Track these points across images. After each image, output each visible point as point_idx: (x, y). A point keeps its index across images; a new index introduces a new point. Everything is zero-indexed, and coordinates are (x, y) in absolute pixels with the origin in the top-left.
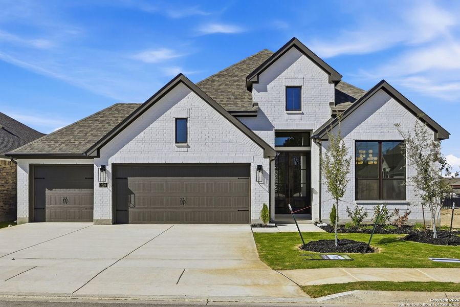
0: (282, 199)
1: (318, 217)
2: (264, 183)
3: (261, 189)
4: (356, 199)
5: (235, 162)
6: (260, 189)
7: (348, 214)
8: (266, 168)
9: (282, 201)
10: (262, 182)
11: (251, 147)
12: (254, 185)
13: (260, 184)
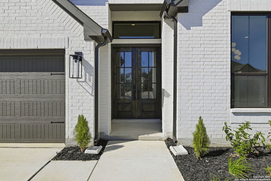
0: (127, 102)
1: (172, 131)
2: (85, 81)
3: (81, 89)
4: (232, 106)
5: (39, 48)
6: (79, 91)
7: (225, 135)
8: (89, 57)
9: (129, 103)
10: (83, 79)
11: (65, 23)
12: (70, 84)
13: (78, 82)
